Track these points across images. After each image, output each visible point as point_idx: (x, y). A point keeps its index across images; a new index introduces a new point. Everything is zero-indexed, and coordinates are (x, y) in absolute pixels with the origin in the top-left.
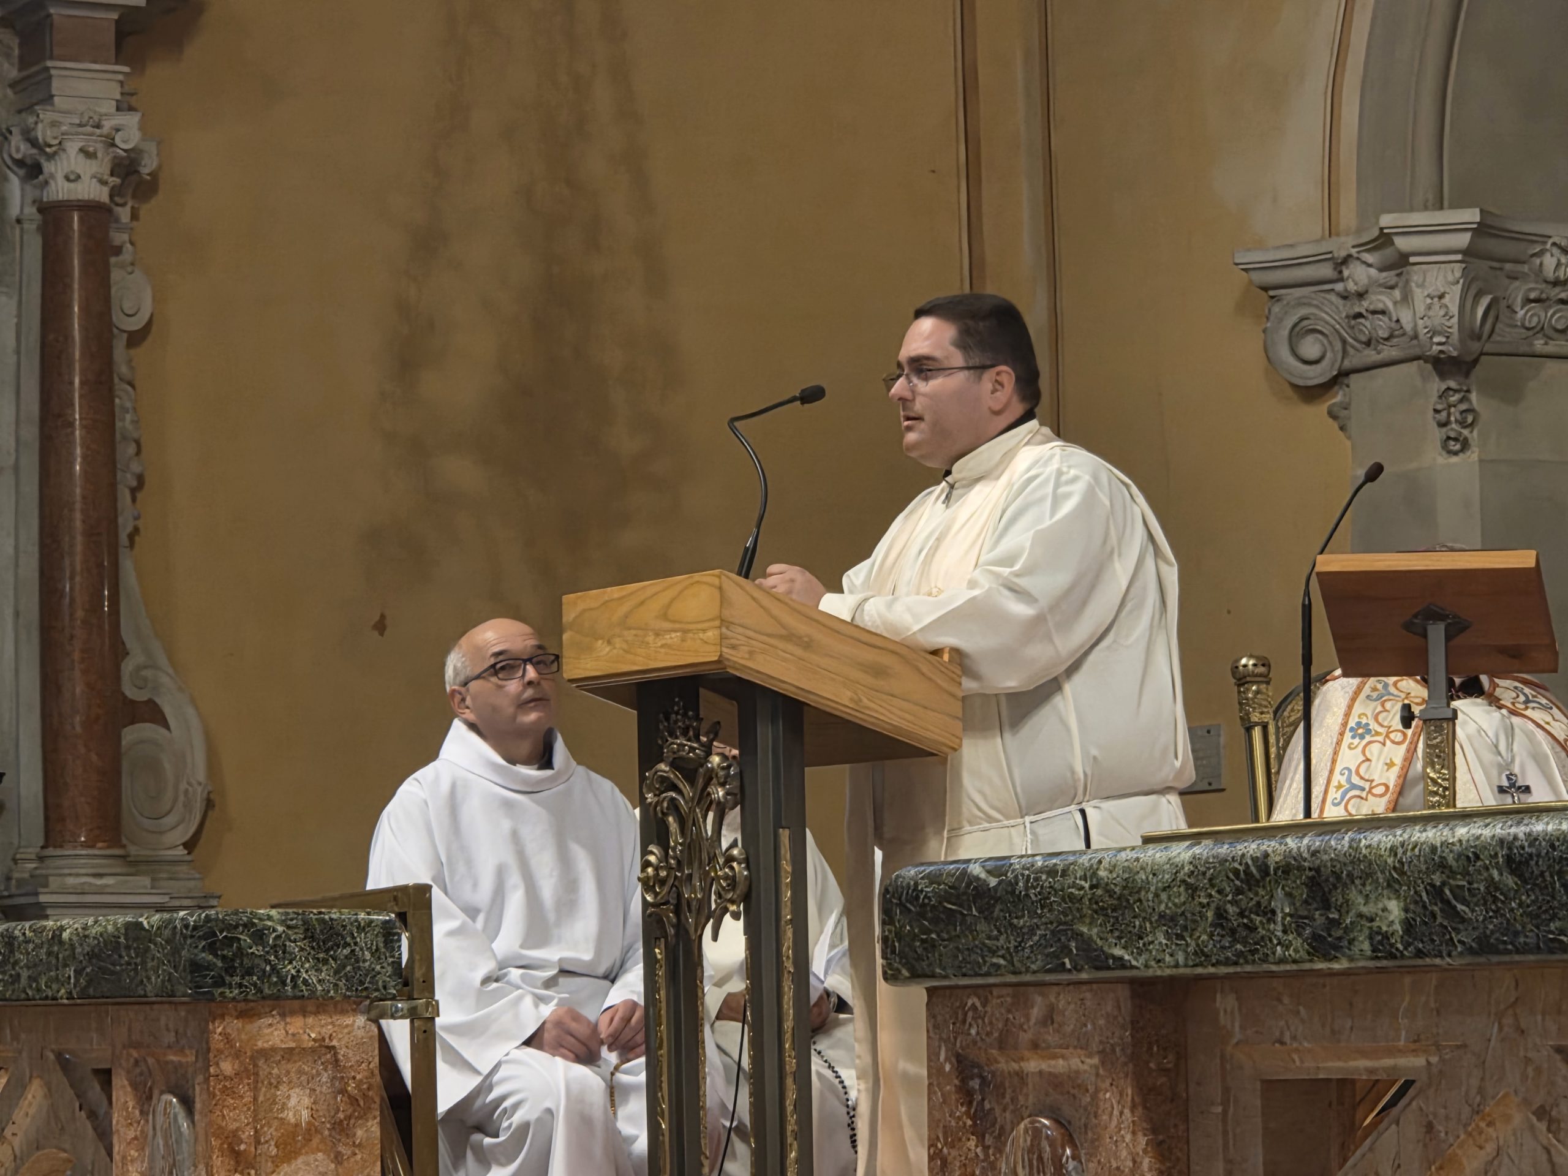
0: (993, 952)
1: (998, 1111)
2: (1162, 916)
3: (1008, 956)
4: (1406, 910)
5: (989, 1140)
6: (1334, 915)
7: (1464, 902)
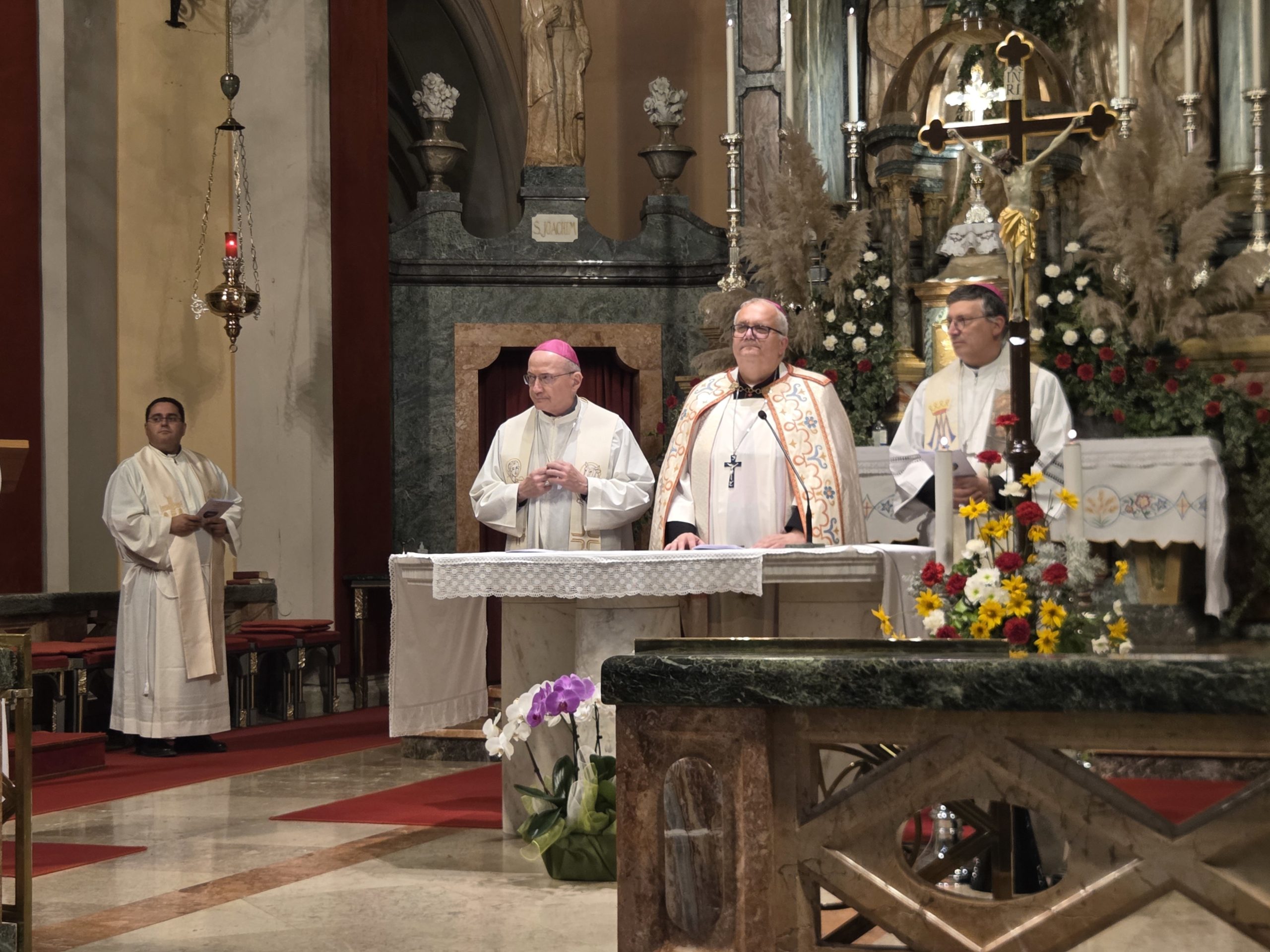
0: (688, 694)
1: (657, 754)
2: (805, 686)
3: (696, 696)
4: (965, 690)
5: (651, 765)
6: (919, 690)
7: (1000, 689)
